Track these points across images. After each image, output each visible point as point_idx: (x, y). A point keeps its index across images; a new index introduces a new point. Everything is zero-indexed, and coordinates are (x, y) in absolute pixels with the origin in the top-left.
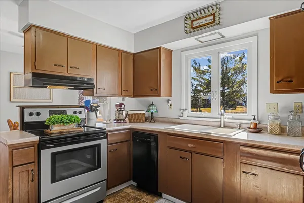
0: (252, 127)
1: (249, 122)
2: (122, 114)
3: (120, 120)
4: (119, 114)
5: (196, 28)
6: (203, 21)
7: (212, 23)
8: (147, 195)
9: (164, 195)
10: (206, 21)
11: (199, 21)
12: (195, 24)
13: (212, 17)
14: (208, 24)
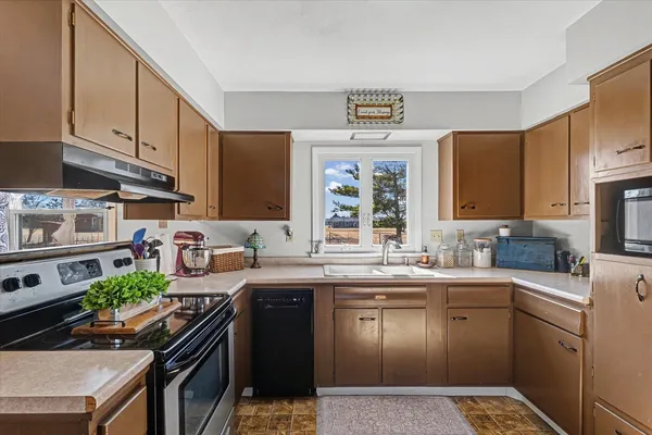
0: (424, 260)
1: (420, 255)
2: (203, 256)
3: (196, 270)
4: (197, 256)
5: (363, 117)
6: (374, 111)
7: (389, 118)
8: (291, 402)
9: (319, 391)
10: (379, 112)
11: (369, 109)
12: (362, 111)
13: (388, 109)
14: (382, 117)
